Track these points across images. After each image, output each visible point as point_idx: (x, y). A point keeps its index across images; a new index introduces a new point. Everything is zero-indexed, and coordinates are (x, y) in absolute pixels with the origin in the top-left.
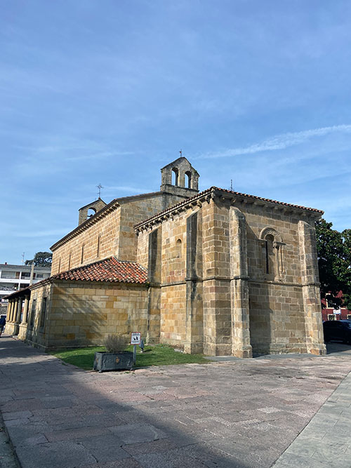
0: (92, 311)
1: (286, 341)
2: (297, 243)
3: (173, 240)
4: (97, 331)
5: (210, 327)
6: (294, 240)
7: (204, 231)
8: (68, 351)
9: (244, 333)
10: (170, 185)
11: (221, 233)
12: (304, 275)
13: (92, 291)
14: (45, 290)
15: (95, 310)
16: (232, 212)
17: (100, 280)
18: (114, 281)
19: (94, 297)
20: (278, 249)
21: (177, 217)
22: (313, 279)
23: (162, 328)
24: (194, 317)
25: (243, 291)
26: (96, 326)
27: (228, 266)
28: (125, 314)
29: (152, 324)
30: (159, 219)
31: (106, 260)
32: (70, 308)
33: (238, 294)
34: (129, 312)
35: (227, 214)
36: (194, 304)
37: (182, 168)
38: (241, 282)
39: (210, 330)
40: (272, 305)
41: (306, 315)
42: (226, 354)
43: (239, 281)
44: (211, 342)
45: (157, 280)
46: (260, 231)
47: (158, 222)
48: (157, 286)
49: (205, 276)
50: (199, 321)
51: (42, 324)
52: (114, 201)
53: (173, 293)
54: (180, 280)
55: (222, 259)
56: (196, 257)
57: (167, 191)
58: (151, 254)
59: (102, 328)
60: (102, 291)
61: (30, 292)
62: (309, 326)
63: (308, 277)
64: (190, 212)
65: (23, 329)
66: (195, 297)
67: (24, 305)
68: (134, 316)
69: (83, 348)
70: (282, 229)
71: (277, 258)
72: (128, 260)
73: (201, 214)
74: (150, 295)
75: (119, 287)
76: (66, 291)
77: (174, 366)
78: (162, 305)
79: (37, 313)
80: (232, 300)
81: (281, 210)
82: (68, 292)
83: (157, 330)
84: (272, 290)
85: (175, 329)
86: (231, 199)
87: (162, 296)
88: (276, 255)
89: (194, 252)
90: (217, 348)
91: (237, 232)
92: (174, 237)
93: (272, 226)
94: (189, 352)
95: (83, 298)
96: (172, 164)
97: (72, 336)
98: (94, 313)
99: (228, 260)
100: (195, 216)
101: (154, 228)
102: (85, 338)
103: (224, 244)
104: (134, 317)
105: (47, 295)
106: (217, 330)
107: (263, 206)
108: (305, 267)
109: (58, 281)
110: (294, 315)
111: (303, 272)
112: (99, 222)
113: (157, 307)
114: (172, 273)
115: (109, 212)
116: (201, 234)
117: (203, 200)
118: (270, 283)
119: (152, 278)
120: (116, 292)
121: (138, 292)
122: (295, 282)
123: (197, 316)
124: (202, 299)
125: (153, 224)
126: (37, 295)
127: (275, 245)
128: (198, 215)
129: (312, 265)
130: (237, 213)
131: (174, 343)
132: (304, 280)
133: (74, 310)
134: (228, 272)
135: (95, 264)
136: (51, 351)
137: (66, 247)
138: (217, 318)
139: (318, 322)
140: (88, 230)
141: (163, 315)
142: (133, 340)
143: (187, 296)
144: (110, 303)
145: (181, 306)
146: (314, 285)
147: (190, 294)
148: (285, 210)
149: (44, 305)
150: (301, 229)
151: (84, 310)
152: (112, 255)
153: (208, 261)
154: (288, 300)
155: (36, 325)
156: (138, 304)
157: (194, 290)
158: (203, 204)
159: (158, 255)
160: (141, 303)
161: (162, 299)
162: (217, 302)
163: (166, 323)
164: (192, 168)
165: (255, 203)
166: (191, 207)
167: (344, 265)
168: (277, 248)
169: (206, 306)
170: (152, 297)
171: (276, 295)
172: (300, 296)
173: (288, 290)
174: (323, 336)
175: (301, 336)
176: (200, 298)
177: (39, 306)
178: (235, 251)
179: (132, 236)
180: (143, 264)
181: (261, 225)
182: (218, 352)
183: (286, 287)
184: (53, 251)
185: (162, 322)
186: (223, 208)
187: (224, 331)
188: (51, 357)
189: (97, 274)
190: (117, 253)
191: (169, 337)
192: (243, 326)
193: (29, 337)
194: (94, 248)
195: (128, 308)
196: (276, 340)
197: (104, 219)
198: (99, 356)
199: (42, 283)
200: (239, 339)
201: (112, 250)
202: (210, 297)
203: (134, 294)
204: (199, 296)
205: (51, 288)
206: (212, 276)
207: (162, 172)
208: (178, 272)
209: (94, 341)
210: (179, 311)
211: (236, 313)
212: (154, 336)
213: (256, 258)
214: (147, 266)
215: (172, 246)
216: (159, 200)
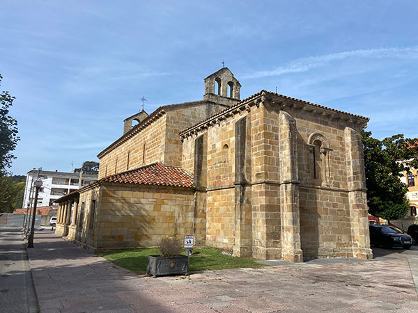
0: (140, 214)
1: (333, 245)
2: (343, 150)
3: (219, 145)
4: (146, 233)
5: (260, 231)
6: (341, 146)
7: (253, 135)
8: (117, 252)
9: (295, 237)
10: (213, 95)
11: (270, 137)
12: (350, 181)
13: (141, 194)
14: (93, 193)
15: (144, 213)
16: (282, 116)
17: (148, 184)
18: (161, 184)
19: (142, 200)
20: (325, 155)
21: (223, 123)
22: (361, 185)
23: (208, 231)
24: (244, 221)
25: (293, 195)
26: (144, 228)
27: (277, 170)
28: (172, 217)
29: (198, 227)
30: (205, 125)
31: (152, 165)
32: (119, 211)
33: (289, 198)
34: (176, 215)
35: (276, 119)
36: (243, 208)
37: (225, 78)
38: (292, 186)
39: (259, 233)
40: (320, 210)
41: (353, 220)
42: (276, 258)
43: (289, 186)
44: (261, 246)
45: (203, 185)
46: (308, 136)
47: (203, 128)
48: (203, 190)
49: (254, 180)
50: (248, 225)
51: (91, 226)
52: (160, 109)
53: (219, 197)
54: (227, 185)
55: (272, 163)
56: (245, 161)
57: (210, 100)
58: (197, 159)
59: (150, 231)
60: (149, 195)
61: (79, 194)
62: (355, 231)
63: (355, 183)
64: (238, 117)
65: (72, 230)
66: (243, 201)
67: (73, 209)
68: (181, 219)
69: (132, 250)
70: (329, 135)
71: (325, 163)
72: (174, 165)
73: (249, 118)
74: (196, 199)
75: (166, 191)
76: (114, 193)
77: (229, 271)
78: (208, 209)
79: (86, 215)
80: (281, 205)
81: (328, 116)
82: (117, 195)
83: (203, 233)
84: (320, 195)
85: (222, 232)
86: (280, 104)
87: (207, 200)
88: (323, 161)
89: (243, 156)
90: (267, 252)
91: (288, 137)
92: (220, 143)
93: (320, 132)
94: (239, 255)
95: (132, 201)
96: (215, 74)
97: (121, 237)
98: (143, 216)
99: (278, 164)
100: (243, 120)
101: (200, 134)
102: (133, 240)
103: (273, 148)
104: (180, 221)
105: (95, 197)
106: (267, 234)
107: (311, 111)
108: (352, 172)
109: (107, 183)
110: (341, 220)
111: (349, 178)
112: (144, 130)
113: (203, 211)
114: (218, 177)
115: (154, 120)
116: (250, 138)
117: (251, 105)
118: (318, 188)
119: (198, 183)
120: (164, 195)
121: (185, 196)
122: (341, 188)
123: (246, 220)
124: (250, 203)
125: (198, 130)
126: (86, 198)
127: (322, 150)
128: (247, 120)
129: (359, 170)
130: (287, 117)
131: (221, 246)
132: (351, 185)
133: (123, 212)
134: (277, 176)
135: (142, 168)
136: (100, 252)
137: (112, 154)
138: (267, 222)
139: (365, 227)
140: (134, 138)
141: (208, 218)
142: (186, 243)
143: (236, 199)
144: (157, 206)
145: (228, 210)
146: (361, 190)
147: (239, 198)
148: (333, 116)
149: (93, 207)
150: (348, 135)
151: (133, 213)
152: (158, 161)
153: (257, 165)
154: (335, 206)
155: (85, 226)
156: (184, 208)
157: (243, 194)
158: (251, 108)
159: (204, 160)
160: (187, 206)
161: (207, 203)
162: (267, 206)
163: (212, 226)
164: (234, 78)
165: (304, 108)
166: (239, 112)
167: (386, 172)
168: (325, 153)
169: (255, 209)
170: (198, 201)
171: (324, 200)
172: (346, 202)
173: (335, 195)
174: (369, 242)
175: (347, 241)
176: (249, 202)
177: (88, 208)
178: (285, 155)
179: (177, 142)
180: (188, 170)
181: (309, 131)
182: (268, 256)
183: (333, 192)
184: (100, 158)
185: (207, 226)
186: (273, 113)
187: (274, 235)
188: (101, 259)
189: (144, 178)
190: (163, 159)
191: (215, 240)
192: (294, 230)
193: (78, 238)
194: (139, 155)
195: (174, 211)
196: (324, 245)
197: (149, 126)
198: (153, 261)
199: (91, 187)
200: (289, 243)
201: (158, 156)
202: (259, 200)
203: (181, 197)
204: (247, 200)
205: (100, 190)
206: (262, 180)
207: (205, 82)
208: (224, 177)
209: (143, 243)
210: (226, 214)
211: (287, 217)
212: (200, 239)
213: (305, 163)
214: (192, 172)
215: (218, 152)
216: (203, 108)
